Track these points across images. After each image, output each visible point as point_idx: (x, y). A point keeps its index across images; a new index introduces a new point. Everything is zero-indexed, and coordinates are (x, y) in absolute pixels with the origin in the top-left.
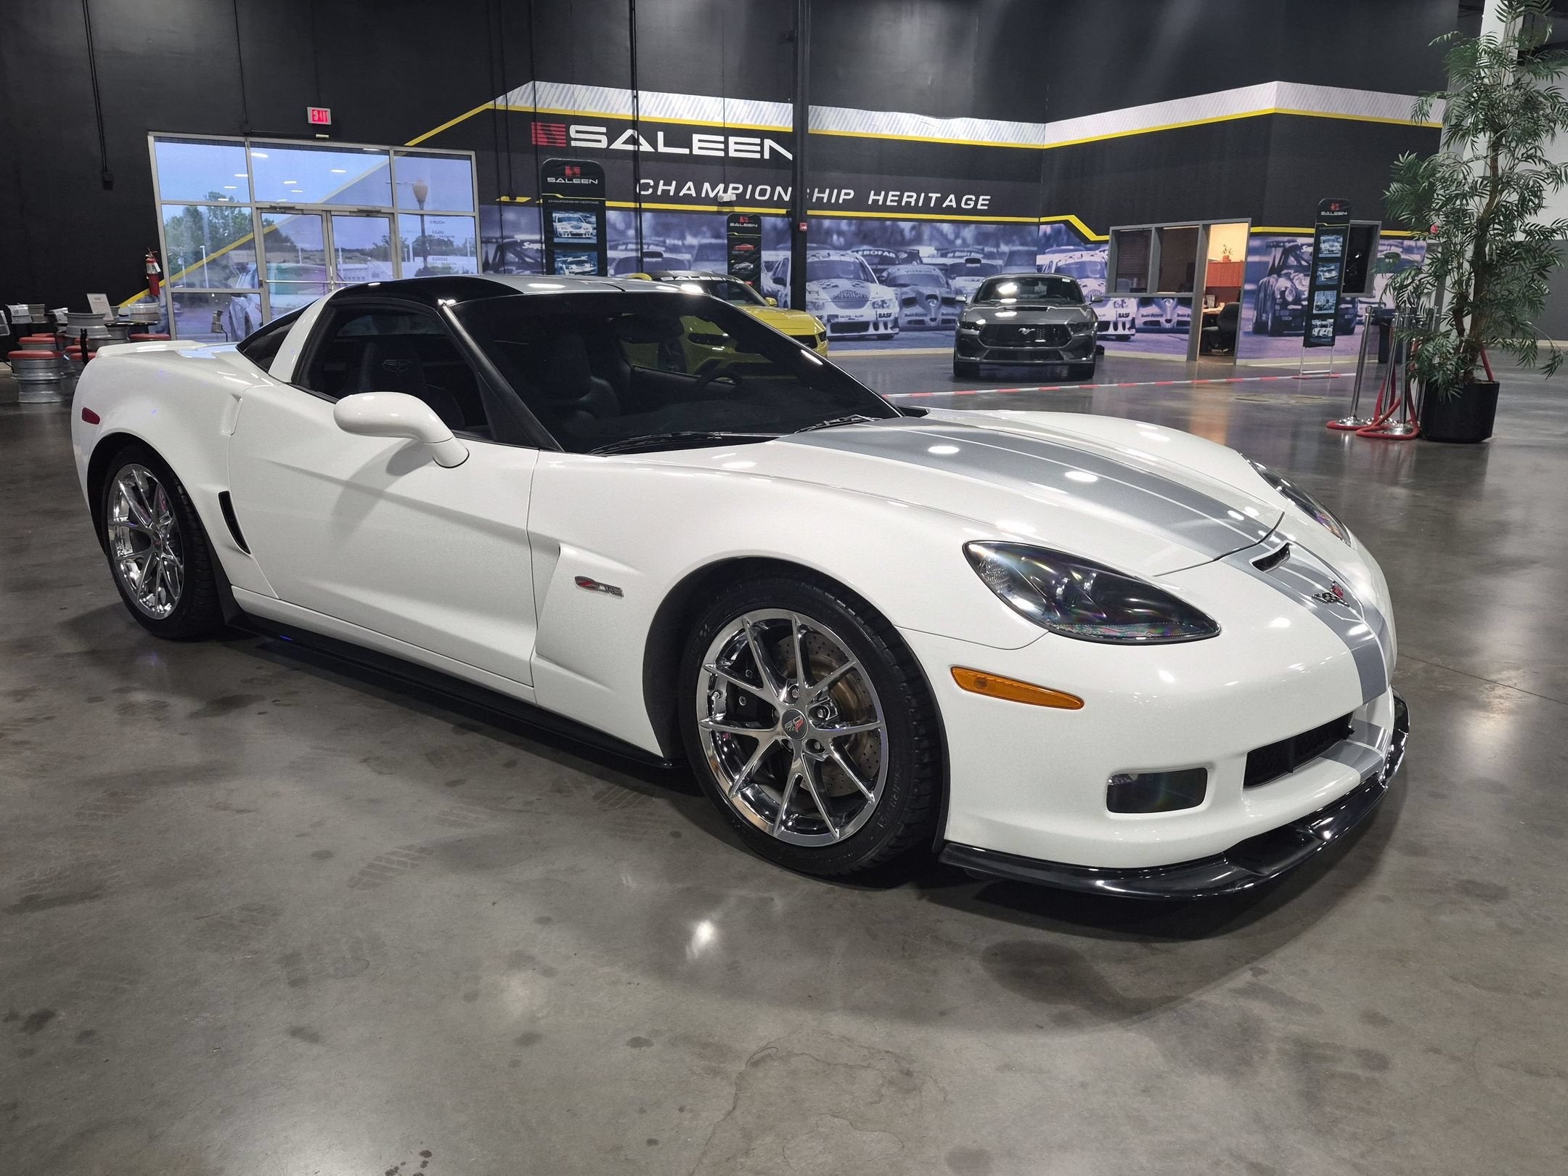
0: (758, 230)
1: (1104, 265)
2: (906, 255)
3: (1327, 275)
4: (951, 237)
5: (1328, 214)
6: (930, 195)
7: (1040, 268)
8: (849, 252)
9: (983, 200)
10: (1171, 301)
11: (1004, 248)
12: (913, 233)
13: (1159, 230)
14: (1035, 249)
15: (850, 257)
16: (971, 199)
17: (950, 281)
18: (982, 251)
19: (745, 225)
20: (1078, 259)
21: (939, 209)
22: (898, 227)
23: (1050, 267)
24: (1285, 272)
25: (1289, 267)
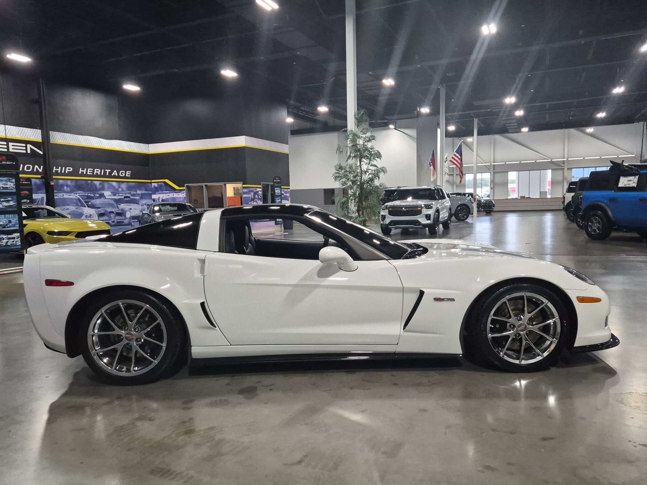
0: (31, 185)
1: (184, 199)
2: (98, 195)
4: (117, 187)
5: (276, 181)
6: (106, 170)
7: (154, 200)
8: (73, 194)
9: (128, 173)
11: (139, 192)
12: (101, 186)
13: (206, 185)
14: (151, 192)
15: (73, 196)
16: (123, 173)
17: (118, 206)
18: (130, 193)
19: (23, 182)
20: (172, 196)
21: (110, 176)
22: (94, 183)
23: (159, 199)
24: (255, 200)
25: (256, 198)
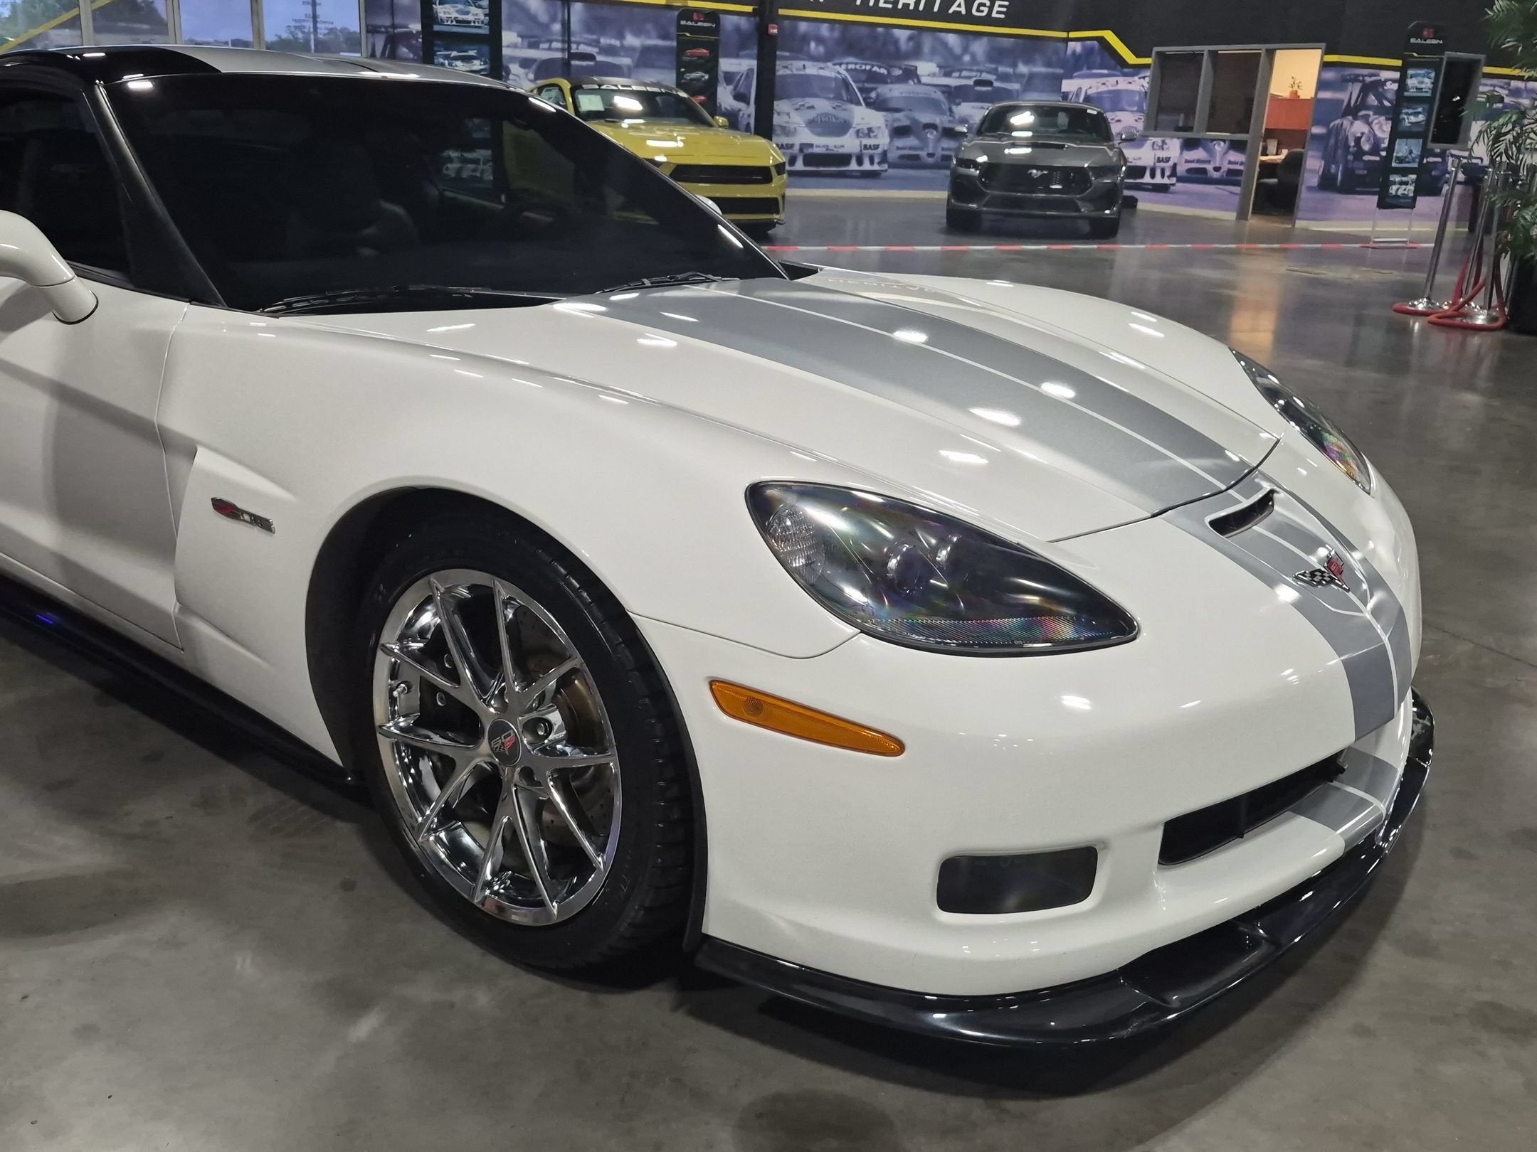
0: (716, 31)
1: (1143, 95)
2: (901, 72)
3: (1413, 119)
4: (958, 50)
5: (1419, 41)
7: (1065, 96)
8: (830, 64)
9: (1000, 6)
10: (1222, 143)
11: (1023, 69)
12: (911, 44)
13: (1214, 54)
14: (1060, 71)
15: (831, 71)
16: (984, 5)
17: (954, 108)
18: (994, 72)
19: (700, 24)
21: (943, 15)
22: (892, 36)
23: (1078, 95)
24: (1362, 113)
25: (1368, 108)
